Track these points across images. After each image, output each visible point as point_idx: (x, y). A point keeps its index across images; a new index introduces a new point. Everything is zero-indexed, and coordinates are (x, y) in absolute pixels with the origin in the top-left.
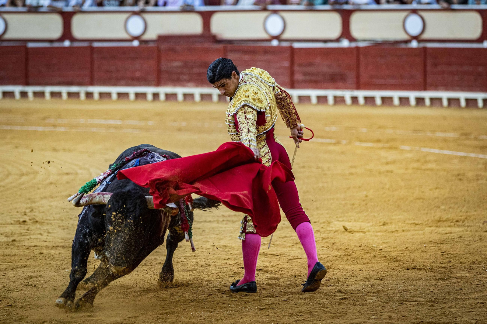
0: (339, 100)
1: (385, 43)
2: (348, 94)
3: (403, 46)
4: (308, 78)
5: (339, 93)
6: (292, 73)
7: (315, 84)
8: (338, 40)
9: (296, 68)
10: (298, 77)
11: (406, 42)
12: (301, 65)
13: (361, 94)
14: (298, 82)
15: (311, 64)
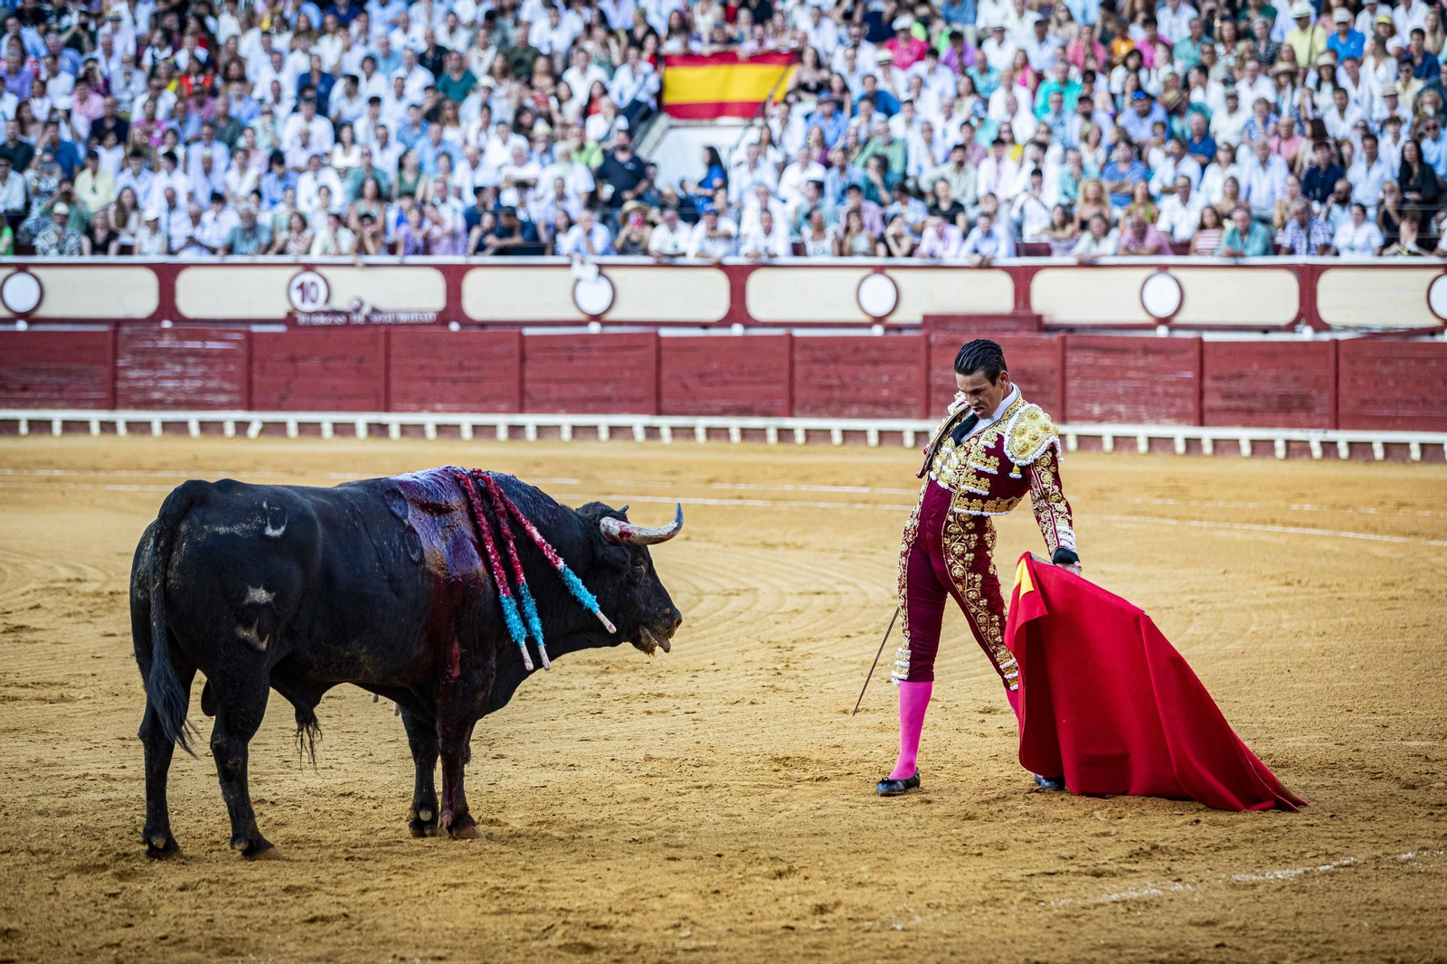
0: (1297, 450)
1: (1387, 333)
2: (1315, 437)
3: (1427, 339)
4: (1232, 404)
5: (1296, 434)
6: (1201, 395)
7: (1248, 416)
8: (1291, 327)
9: (1208, 383)
10: (1212, 401)
11: (1432, 332)
12: (1217, 378)
13: (1342, 437)
14: (1212, 410)
15: (1240, 376)
